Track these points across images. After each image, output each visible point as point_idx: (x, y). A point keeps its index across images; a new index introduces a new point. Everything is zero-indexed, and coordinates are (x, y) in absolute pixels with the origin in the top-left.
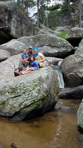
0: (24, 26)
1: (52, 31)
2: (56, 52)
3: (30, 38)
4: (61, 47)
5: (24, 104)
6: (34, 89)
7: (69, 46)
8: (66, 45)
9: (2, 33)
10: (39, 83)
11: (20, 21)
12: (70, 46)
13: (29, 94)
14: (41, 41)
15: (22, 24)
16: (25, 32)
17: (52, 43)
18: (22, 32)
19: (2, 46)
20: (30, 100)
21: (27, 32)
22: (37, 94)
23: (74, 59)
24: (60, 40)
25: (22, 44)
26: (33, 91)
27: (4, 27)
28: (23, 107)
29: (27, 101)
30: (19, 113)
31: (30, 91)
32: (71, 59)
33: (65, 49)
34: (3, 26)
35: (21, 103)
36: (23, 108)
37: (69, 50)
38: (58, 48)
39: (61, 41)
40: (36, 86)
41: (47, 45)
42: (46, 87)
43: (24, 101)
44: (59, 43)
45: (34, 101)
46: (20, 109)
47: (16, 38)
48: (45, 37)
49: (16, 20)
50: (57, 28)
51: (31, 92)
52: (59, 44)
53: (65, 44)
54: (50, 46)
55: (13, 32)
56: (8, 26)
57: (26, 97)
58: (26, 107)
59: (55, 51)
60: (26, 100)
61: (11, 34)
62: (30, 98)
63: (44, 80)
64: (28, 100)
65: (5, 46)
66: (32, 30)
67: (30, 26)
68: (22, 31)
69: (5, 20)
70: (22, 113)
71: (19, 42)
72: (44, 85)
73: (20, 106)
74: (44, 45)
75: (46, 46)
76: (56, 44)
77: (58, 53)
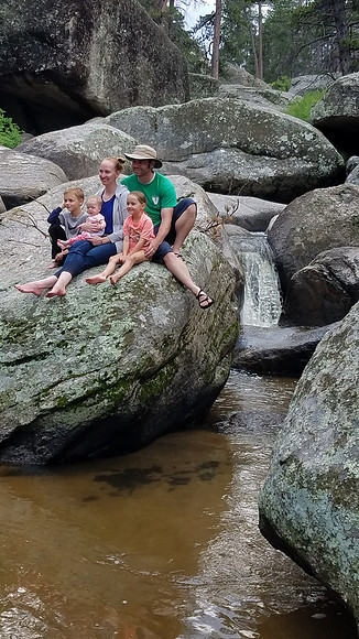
0: (143, 63)
1: (275, 92)
2: (270, 175)
3: (160, 112)
4: (289, 156)
5: (55, 393)
6: (106, 328)
7: (323, 153)
8: (311, 149)
9: (52, 88)
10: (132, 302)
11: (131, 41)
12: (327, 154)
13: (82, 350)
14: (206, 128)
15: (135, 53)
16: (146, 88)
17: (254, 137)
18: (136, 91)
19: (38, 145)
20: (83, 379)
21: (156, 88)
22: (117, 354)
23: (332, 207)
24: (286, 124)
25: (124, 135)
26: (103, 339)
27: (59, 63)
28: (50, 405)
29: (70, 383)
30: (33, 433)
31: (90, 337)
32: (320, 203)
33: (308, 166)
34: (54, 61)
35: (44, 391)
36: (53, 410)
37: (322, 168)
38: (279, 158)
39: (291, 129)
40: (118, 314)
41: (232, 146)
42: (165, 321)
43: (59, 382)
44: (284, 138)
45: (101, 381)
46: (38, 417)
47: (104, 114)
48: (227, 112)
49: (110, 38)
50: (298, 79)
51: (93, 341)
52: (283, 144)
53: (310, 143)
54: (243, 148)
55: (97, 88)
56: (74, 60)
57: (69, 365)
58: (65, 406)
59: (262, 171)
60: (66, 375)
61: (89, 97)
62: (84, 368)
63: (160, 289)
64: (75, 376)
65: (51, 142)
66: (180, 81)
67: (169, 65)
68: (134, 84)
69: (65, 35)
70: (45, 433)
71: (110, 128)
72: (155, 315)
73: (38, 402)
74: (217, 146)
75: (225, 147)
76: (269, 143)
77: (278, 179)
